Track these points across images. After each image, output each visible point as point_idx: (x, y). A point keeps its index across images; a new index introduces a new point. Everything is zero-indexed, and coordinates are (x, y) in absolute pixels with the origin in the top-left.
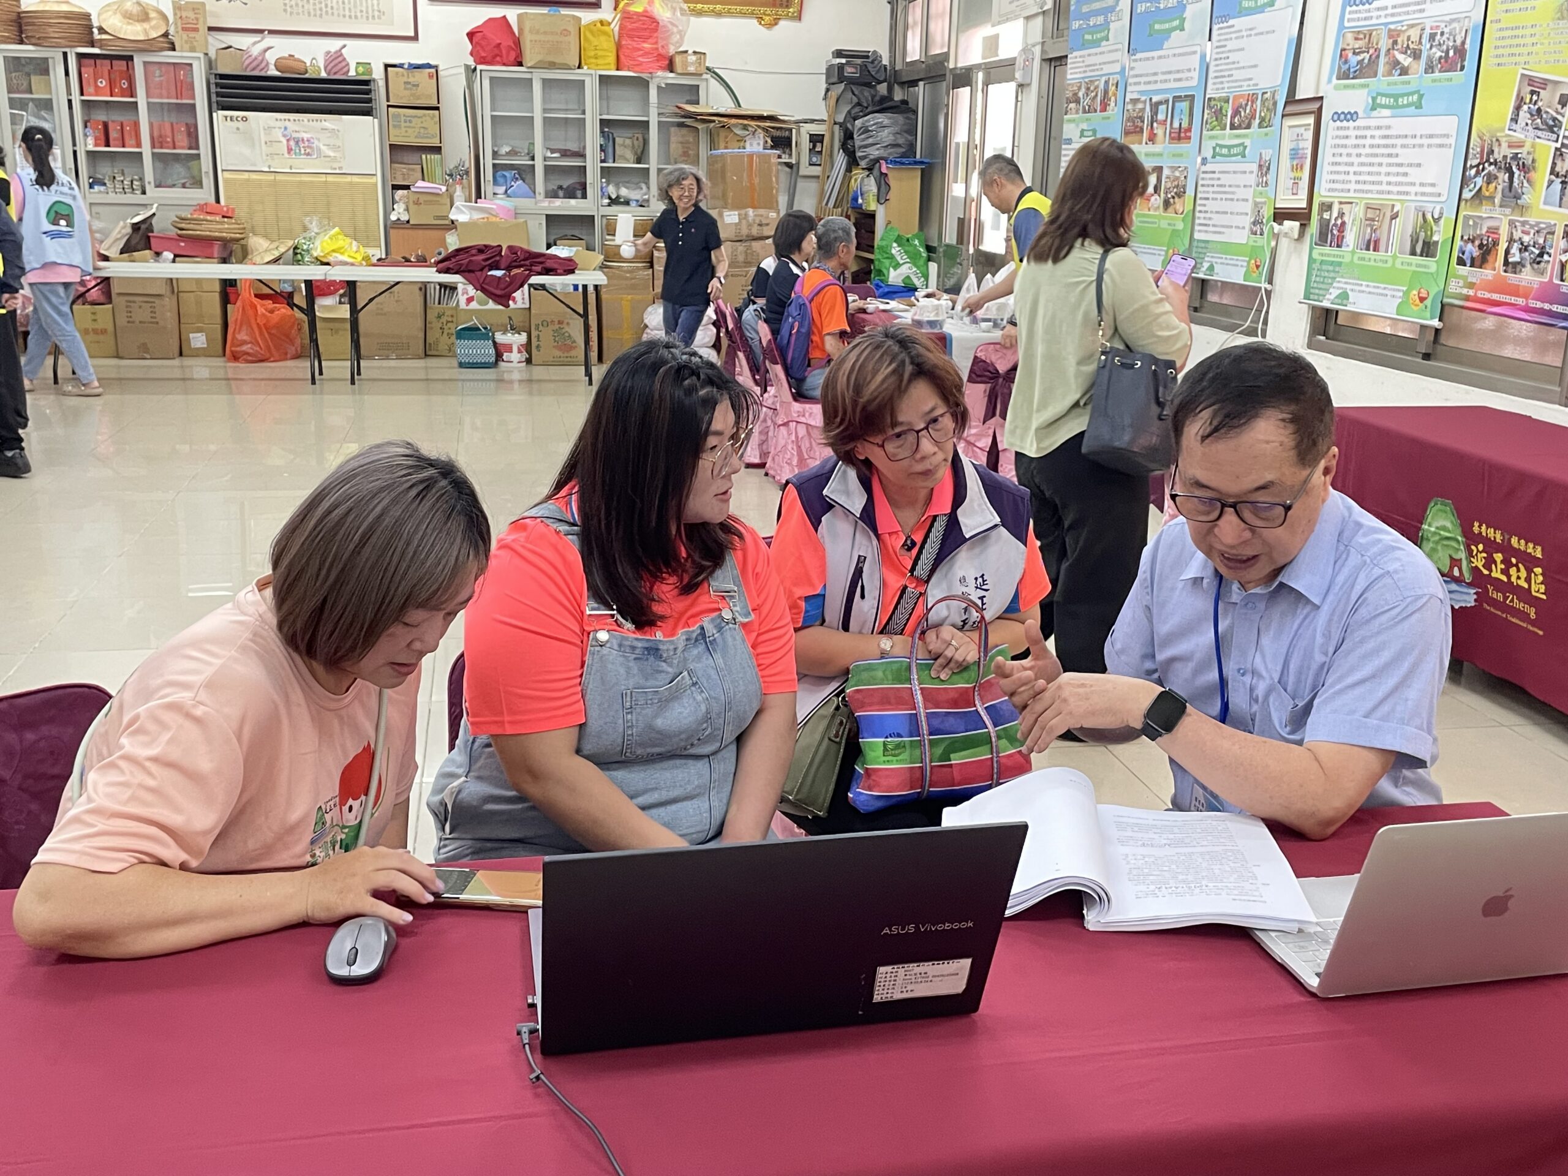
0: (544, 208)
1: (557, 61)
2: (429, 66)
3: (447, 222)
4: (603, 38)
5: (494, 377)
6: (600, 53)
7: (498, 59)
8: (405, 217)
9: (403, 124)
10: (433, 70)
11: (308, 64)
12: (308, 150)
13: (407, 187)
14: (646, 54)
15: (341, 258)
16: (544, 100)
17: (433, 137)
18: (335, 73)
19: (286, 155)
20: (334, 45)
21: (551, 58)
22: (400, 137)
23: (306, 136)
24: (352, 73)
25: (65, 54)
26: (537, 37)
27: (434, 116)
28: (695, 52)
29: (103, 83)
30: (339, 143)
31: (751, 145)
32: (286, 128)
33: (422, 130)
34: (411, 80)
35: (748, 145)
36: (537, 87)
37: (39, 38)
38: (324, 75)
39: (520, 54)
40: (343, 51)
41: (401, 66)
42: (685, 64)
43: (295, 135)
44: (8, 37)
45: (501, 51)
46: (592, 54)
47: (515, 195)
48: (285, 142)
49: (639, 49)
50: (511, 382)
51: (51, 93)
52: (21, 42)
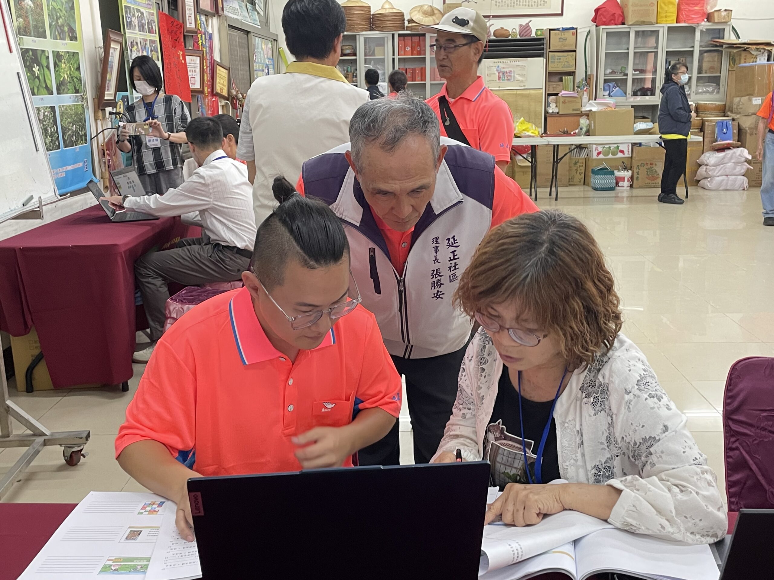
0: (632, 102)
1: (645, 20)
2: (573, 28)
3: (579, 112)
4: (671, 6)
5: (614, 195)
6: (668, 14)
7: (613, 22)
8: (556, 110)
9: (556, 61)
10: (575, 31)
11: (510, 32)
12: (509, 78)
13: (557, 94)
14: (697, 13)
15: (528, 134)
16: (636, 42)
17: (572, 66)
18: (526, 36)
19: (498, 81)
20: (524, 21)
21: (642, 19)
22: (555, 68)
23: (508, 70)
24: (533, 35)
25: (393, 35)
26: (636, 8)
27: (573, 55)
28: (726, 10)
29: (408, 49)
30: (524, 73)
31: (760, 60)
32: (498, 67)
33: (566, 63)
34: (563, 37)
35: (758, 60)
36: (632, 35)
37: (382, 28)
38: (518, 37)
39: (624, 18)
40: (530, 24)
41: (558, 29)
42: (719, 16)
43: (503, 70)
44: (366, 28)
45: (615, 18)
46: (664, 15)
47: (616, 96)
48: (497, 74)
49: (692, 11)
50: (623, 197)
51: (384, 55)
52: (372, 30)
